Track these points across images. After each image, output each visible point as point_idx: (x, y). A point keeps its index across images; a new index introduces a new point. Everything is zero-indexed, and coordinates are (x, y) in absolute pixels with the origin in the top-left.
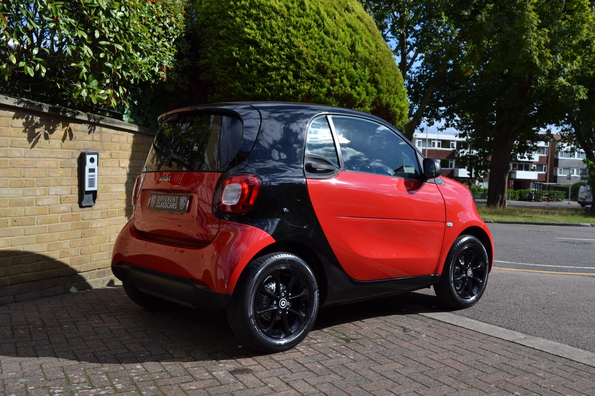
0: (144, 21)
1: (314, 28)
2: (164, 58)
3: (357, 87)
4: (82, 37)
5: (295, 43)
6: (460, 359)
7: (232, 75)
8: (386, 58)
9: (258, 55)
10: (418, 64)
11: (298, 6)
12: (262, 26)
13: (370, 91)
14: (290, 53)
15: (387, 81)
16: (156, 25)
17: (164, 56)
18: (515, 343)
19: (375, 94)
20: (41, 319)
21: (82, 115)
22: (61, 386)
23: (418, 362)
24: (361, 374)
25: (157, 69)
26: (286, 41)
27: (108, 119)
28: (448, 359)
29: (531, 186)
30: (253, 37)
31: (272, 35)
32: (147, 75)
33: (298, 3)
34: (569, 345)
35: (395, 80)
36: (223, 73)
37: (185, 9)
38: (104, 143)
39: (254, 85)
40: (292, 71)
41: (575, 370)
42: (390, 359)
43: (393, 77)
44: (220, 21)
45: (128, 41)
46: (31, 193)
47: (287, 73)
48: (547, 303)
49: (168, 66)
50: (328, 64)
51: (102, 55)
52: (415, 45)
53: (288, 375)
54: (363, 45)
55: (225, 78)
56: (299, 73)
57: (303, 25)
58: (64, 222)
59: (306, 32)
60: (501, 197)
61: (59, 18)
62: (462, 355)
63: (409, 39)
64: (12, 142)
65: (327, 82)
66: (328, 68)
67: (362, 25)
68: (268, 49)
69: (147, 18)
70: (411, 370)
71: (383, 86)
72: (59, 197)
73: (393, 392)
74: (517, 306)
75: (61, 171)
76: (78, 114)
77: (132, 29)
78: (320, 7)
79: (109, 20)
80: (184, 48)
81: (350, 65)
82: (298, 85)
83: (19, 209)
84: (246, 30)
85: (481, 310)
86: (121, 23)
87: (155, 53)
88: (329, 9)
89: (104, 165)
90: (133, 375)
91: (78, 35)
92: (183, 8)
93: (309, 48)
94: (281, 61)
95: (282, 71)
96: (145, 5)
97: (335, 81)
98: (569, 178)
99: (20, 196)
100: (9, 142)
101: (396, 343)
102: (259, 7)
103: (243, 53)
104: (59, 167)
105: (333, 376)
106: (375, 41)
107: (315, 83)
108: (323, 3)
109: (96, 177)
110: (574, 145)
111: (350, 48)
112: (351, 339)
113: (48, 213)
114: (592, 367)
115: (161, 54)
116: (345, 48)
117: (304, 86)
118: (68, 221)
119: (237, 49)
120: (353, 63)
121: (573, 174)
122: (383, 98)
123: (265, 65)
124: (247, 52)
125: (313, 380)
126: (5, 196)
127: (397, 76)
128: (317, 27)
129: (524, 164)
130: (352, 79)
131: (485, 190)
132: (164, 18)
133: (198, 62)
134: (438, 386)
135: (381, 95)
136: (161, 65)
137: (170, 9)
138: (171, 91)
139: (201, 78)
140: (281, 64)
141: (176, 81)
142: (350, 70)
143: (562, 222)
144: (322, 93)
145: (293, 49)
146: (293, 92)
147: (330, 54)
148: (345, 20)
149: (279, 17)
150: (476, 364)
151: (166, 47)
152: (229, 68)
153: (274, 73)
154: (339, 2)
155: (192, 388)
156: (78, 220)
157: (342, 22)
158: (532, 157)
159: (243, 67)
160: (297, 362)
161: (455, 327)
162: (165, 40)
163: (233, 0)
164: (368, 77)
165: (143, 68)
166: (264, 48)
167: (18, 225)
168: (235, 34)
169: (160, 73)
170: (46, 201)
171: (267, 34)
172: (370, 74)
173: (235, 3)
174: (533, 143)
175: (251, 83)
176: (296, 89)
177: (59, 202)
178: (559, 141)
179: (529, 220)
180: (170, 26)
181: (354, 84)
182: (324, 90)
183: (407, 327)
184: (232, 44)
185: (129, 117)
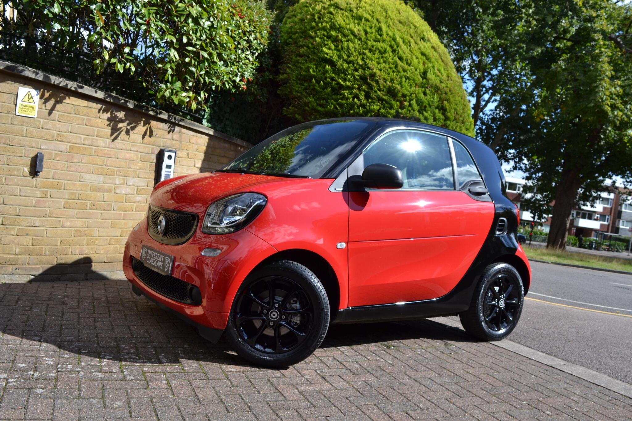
0: (230, 33)
1: (389, 53)
2: (247, 70)
3: (425, 113)
4: (171, 41)
5: (370, 66)
6: (497, 375)
7: (307, 91)
8: (456, 88)
9: (333, 73)
10: (492, 106)
11: (376, 31)
12: (340, 47)
13: (437, 118)
14: (364, 75)
15: (455, 109)
16: (241, 38)
17: (246, 68)
18: (553, 367)
19: (442, 121)
20: (106, 297)
21: (164, 114)
22: (111, 353)
23: (454, 373)
24: (396, 377)
25: (238, 80)
26: (361, 63)
27: (188, 121)
28: (484, 374)
29: (592, 235)
30: (331, 57)
31: (349, 57)
32: (229, 84)
33: (376, 29)
34: (608, 375)
35: (463, 109)
36: (299, 88)
37: (271, 27)
38: (182, 142)
39: (327, 102)
40: (364, 91)
41: (611, 398)
42: (427, 368)
43: (461, 107)
44: (301, 40)
45: (213, 49)
46: (110, 181)
47: (360, 93)
48: (592, 336)
49: (249, 78)
50: (399, 87)
51: (187, 60)
52: (490, 88)
53: (326, 370)
54: (434, 73)
55: (301, 93)
56: (371, 93)
57: (378, 49)
58: (138, 211)
59: (380, 56)
60: (561, 240)
61: (151, 22)
62: (499, 372)
63: (485, 83)
64: (98, 132)
65: (396, 104)
66: (398, 91)
67: (435, 54)
68: (344, 69)
69: (233, 31)
70: (446, 380)
71: (451, 114)
72: (136, 188)
73: (424, 397)
74: (561, 336)
75: (140, 164)
76: (161, 113)
77: (218, 39)
78: (396, 34)
79: (196, 27)
80: (266, 63)
81: (420, 91)
82: (368, 104)
83: (99, 195)
84: (324, 49)
86: (208, 32)
87: (237, 64)
88: (405, 37)
89: (180, 163)
90: (179, 352)
91: (167, 39)
92: (269, 26)
93: (382, 71)
94: (354, 81)
95: (354, 91)
96: (233, 19)
97: (404, 104)
99: (101, 182)
100: (96, 131)
101: (435, 354)
102: (339, 29)
103: (320, 71)
104: (139, 160)
105: (368, 375)
106: (447, 70)
107: (384, 104)
108: (400, 31)
109: (172, 173)
111: (422, 75)
112: (392, 346)
113: (124, 202)
114: (629, 397)
115: (243, 66)
116: (417, 75)
117: (374, 106)
118: (142, 211)
119: (315, 66)
120: (423, 89)
122: (449, 125)
123: (339, 83)
124: (323, 70)
125: (349, 377)
126: (86, 181)
127: (465, 106)
128: (392, 52)
129: (587, 213)
130: (421, 104)
131: (546, 234)
132: (250, 33)
133: (277, 77)
134: (469, 397)
135: (448, 122)
136: (242, 76)
137: (256, 25)
138: (250, 101)
139: (278, 92)
140: (355, 84)
141: (255, 92)
142: (419, 95)
143: (618, 270)
144: (390, 114)
145: (367, 71)
146: (363, 112)
147: (402, 78)
148: (420, 49)
149: (356, 40)
150: (511, 382)
151: (249, 59)
152: (305, 84)
153: (347, 91)
155: (232, 370)
157: (417, 50)
158: (595, 205)
159: (318, 84)
160: (336, 359)
161: (496, 347)
162: (248, 53)
163: (315, 22)
164: (436, 104)
165: (225, 77)
166: (339, 67)
167: (96, 209)
168: (314, 53)
169: (240, 83)
170: (123, 190)
171: (343, 55)
172: (439, 101)
173: (317, 25)
174: (597, 192)
175: (324, 99)
176: (366, 108)
177: (136, 192)
178: (624, 193)
179: (586, 265)
180: (254, 40)
181: (422, 109)
182: (393, 111)
183: (449, 342)
184: (311, 62)
185: (208, 122)
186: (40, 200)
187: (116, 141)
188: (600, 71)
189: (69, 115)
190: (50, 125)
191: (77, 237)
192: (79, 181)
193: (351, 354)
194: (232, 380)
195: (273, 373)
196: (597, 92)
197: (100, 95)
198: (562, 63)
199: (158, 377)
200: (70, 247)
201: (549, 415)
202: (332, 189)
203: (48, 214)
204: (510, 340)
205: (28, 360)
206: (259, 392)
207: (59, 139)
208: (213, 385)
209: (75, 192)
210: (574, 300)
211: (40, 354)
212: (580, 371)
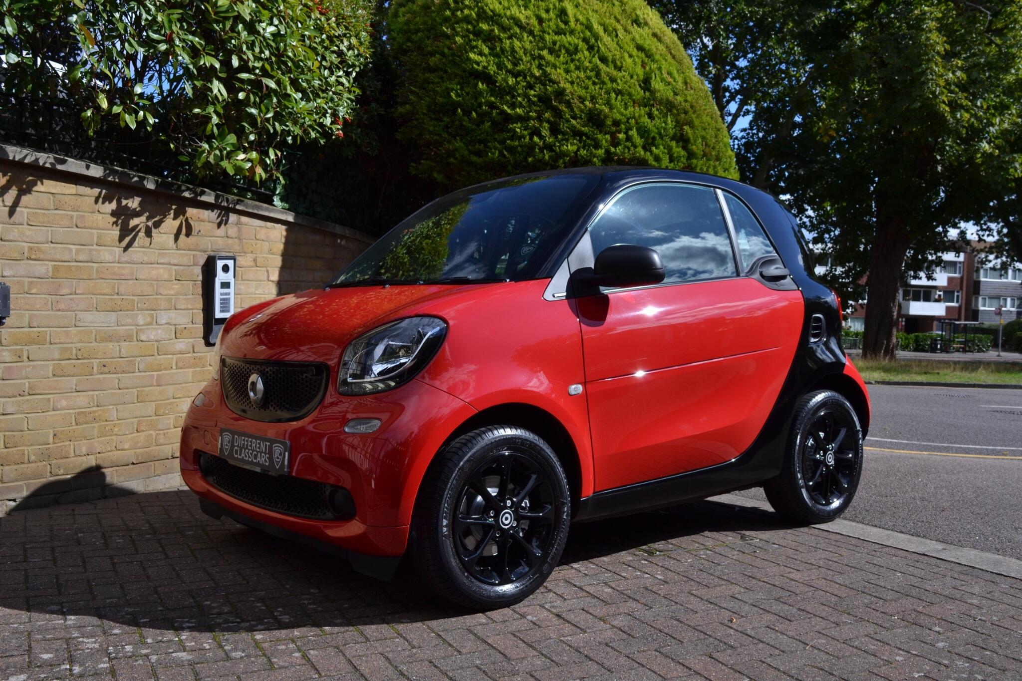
0: (308, 42)
1: (583, 52)
2: (341, 103)
3: (654, 148)
4: (212, 66)
5: (553, 77)
6: (839, 579)
7: (450, 130)
8: (701, 101)
9: (491, 95)
10: (744, 122)
11: (557, 16)
12: (498, 49)
13: (675, 155)
14: (545, 93)
15: (703, 138)
16: (326, 48)
17: (340, 100)
18: (927, 555)
19: (683, 160)
20: (148, 522)
21: (209, 195)
22: (192, 617)
23: (769, 584)
24: (677, 601)
25: (328, 121)
26: (537, 74)
27: (250, 202)
28: (818, 579)
29: (934, 327)
30: (485, 67)
31: (515, 64)
32: (314, 130)
33: (556, 12)
35: (716, 137)
36: (435, 126)
37: (371, 25)
38: (244, 241)
39: (486, 146)
40: (548, 121)
42: (723, 579)
43: (712, 132)
44: (429, 42)
45: (283, 74)
46: (129, 321)
47: (540, 125)
48: (976, 498)
49: (347, 117)
50: (606, 109)
51: (241, 96)
52: (737, 92)
53: (559, 603)
54: (662, 80)
55: (440, 135)
56: (560, 125)
57: (564, 47)
58: (181, 368)
59: (569, 58)
60: (885, 342)
61: (174, 35)
62: (842, 573)
63: (728, 82)
64: (99, 237)
65: (604, 139)
66: (606, 116)
67: (660, 46)
68: (510, 87)
69: (313, 38)
70: (759, 596)
71: (697, 146)
72: (173, 328)
73: (731, 628)
74: (926, 503)
75: (176, 286)
76: (203, 193)
77: (290, 54)
78: (591, 18)
79: (253, 38)
80: (371, 87)
81: (643, 112)
82: (557, 144)
83: (111, 347)
84: (472, 55)
85: (868, 508)
86: (273, 44)
87: (325, 95)
88: (607, 21)
89: (244, 277)
90: (306, 602)
91: (204, 64)
92: (369, 23)
93: (575, 84)
94: (530, 107)
95: (531, 123)
96: (310, 17)
97: (618, 138)
98: (999, 313)
99: (113, 325)
100: (95, 236)
101: (730, 556)
102: (494, 18)
103: (468, 94)
104: (174, 278)
105: (631, 604)
106: (683, 73)
107: (585, 141)
108: (597, 11)
109: (232, 297)
110: (1007, 257)
111: (642, 85)
112: (657, 551)
113: (156, 354)
115: (335, 96)
116: (634, 85)
117: (567, 146)
118: (188, 367)
119: (459, 87)
120: (647, 109)
121: (1006, 307)
122: (696, 166)
123: (503, 112)
124: (474, 93)
125: (600, 610)
126: (87, 324)
127: (718, 130)
128: (588, 49)
129: (922, 290)
130: (646, 135)
131: (857, 334)
132: (340, 38)
133: (393, 110)
134: (805, 619)
135: (694, 161)
136: (335, 115)
137: (349, 23)
138: (350, 157)
139: (398, 136)
140: (531, 111)
141: (359, 141)
142: (642, 120)
143: (990, 383)
144: (597, 157)
145: (550, 86)
146: (550, 157)
147: (609, 94)
148: (633, 40)
149: (525, 35)
150: (865, 587)
151: (342, 84)
152: (445, 119)
153: (519, 125)
154: (623, 11)
156: (204, 366)
157: (628, 42)
158: (935, 275)
159: (468, 116)
160: (571, 583)
161: (826, 533)
162: (341, 73)
163: (450, 9)
164: (671, 132)
165: (307, 119)
166: (501, 85)
167: (109, 372)
168: (454, 63)
169: (334, 127)
170: (152, 334)
171: (506, 63)
172: (676, 126)
173: (453, 14)
174: (935, 254)
175: (480, 142)
176: (554, 151)
177: (174, 336)
178: (982, 250)
179: (934, 379)
180: (348, 50)
181: (649, 143)
182: (600, 152)
183: (748, 533)
184: (450, 79)
185: (282, 200)
186: (9, 368)
187: (130, 249)
188: (926, 46)
189: (46, 212)
190: (14, 232)
191: (81, 424)
192: (76, 326)
193: (593, 572)
194: (408, 637)
195: (474, 619)
196: (923, 83)
197: (96, 171)
198: (857, 38)
199: (284, 647)
200: (71, 443)
201: (939, 633)
202: (548, 296)
203: (27, 391)
204: (845, 519)
205: (53, 646)
206: (459, 652)
207: (33, 257)
208: (380, 649)
209: (71, 345)
210: (929, 441)
211: (70, 633)
212: (972, 557)
